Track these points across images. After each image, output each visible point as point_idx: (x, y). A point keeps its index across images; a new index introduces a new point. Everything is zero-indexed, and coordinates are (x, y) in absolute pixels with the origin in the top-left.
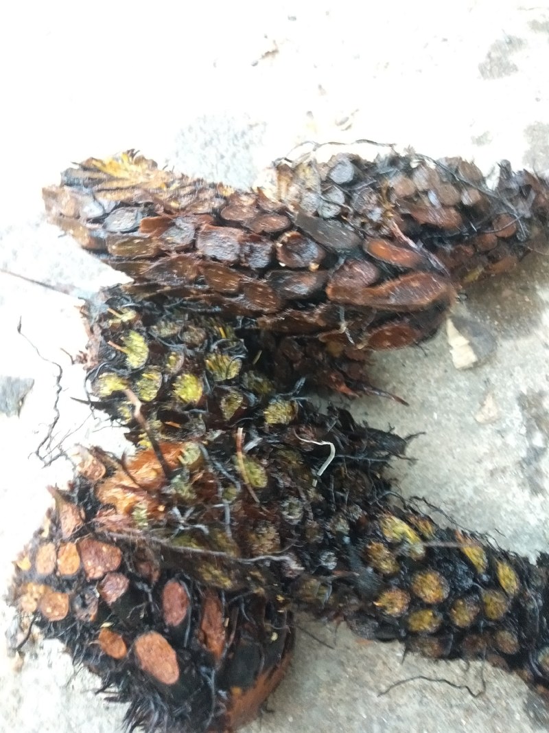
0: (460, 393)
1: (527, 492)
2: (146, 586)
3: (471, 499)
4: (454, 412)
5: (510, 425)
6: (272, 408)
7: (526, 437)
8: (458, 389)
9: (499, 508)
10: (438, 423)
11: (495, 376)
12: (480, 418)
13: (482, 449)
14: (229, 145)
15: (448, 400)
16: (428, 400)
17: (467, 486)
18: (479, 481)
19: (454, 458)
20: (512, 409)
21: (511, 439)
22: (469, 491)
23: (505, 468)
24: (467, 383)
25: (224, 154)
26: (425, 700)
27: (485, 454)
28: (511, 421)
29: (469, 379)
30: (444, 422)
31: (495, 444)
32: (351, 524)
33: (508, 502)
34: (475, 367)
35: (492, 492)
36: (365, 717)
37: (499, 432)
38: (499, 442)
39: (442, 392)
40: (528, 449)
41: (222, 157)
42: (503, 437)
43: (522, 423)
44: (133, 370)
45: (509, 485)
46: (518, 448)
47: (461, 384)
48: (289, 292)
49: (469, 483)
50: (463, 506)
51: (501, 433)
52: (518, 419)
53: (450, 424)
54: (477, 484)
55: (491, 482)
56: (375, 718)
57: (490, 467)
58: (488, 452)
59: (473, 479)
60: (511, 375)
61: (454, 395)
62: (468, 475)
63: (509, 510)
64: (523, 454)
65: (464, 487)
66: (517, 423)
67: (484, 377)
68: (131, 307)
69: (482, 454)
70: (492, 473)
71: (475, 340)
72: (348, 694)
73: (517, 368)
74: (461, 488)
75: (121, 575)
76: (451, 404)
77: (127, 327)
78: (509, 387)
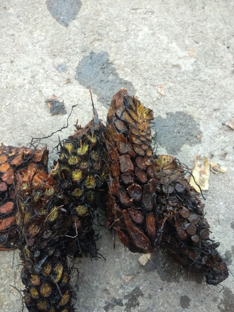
0: (130, 265)
1: (104, 305)
2: (7, 196)
3: (93, 286)
4: (121, 266)
5: (126, 289)
6: (82, 207)
7: (125, 296)
8: (131, 263)
9: (94, 298)
10: (115, 262)
11: (142, 275)
12: (123, 277)
13: (113, 283)
14: (185, 133)
15: (125, 262)
16: (121, 254)
17: (97, 283)
18: (100, 287)
19: (105, 274)
20: (132, 287)
21: (121, 291)
22: (95, 284)
23: (110, 293)
24: (135, 266)
25: (181, 133)
26: (18, 301)
27: (111, 284)
28: (128, 288)
29: (136, 265)
30: (116, 264)
31: (116, 286)
32: (53, 255)
33: (98, 300)
34: (141, 266)
35: (99, 293)
36: (5, 283)
37: (122, 285)
38: (118, 287)
39: (127, 258)
40: (120, 299)
41: (179, 133)
42: (120, 288)
43: (129, 292)
44: (76, 152)
45: (104, 298)
46: (119, 295)
47: (133, 264)
48: (120, 195)
49: (98, 283)
50: (89, 284)
51: (122, 287)
52: (130, 290)
53: (116, 266)
54: (99, 286)
55: (102, 290)
56: (6, 287)
57: (108, 288)
58: (113, 285)
59: (100, 284)
60: (145, 281)
61: (128, 263)
62: (101, 281)
63: (95, 301)
64: (117, 298)
65: (96, 282)
66: (128, 291)
67: (139, 271)
68: (97, 139)
69: (111, 283)
70: (106, 290)
71: (151, 262)
72: (10, 274)
73: (148, 282)
74: (95, 281)
75: (7, 187)
76: (124, 263)
77: (89, 143)
78: (140, 282)
